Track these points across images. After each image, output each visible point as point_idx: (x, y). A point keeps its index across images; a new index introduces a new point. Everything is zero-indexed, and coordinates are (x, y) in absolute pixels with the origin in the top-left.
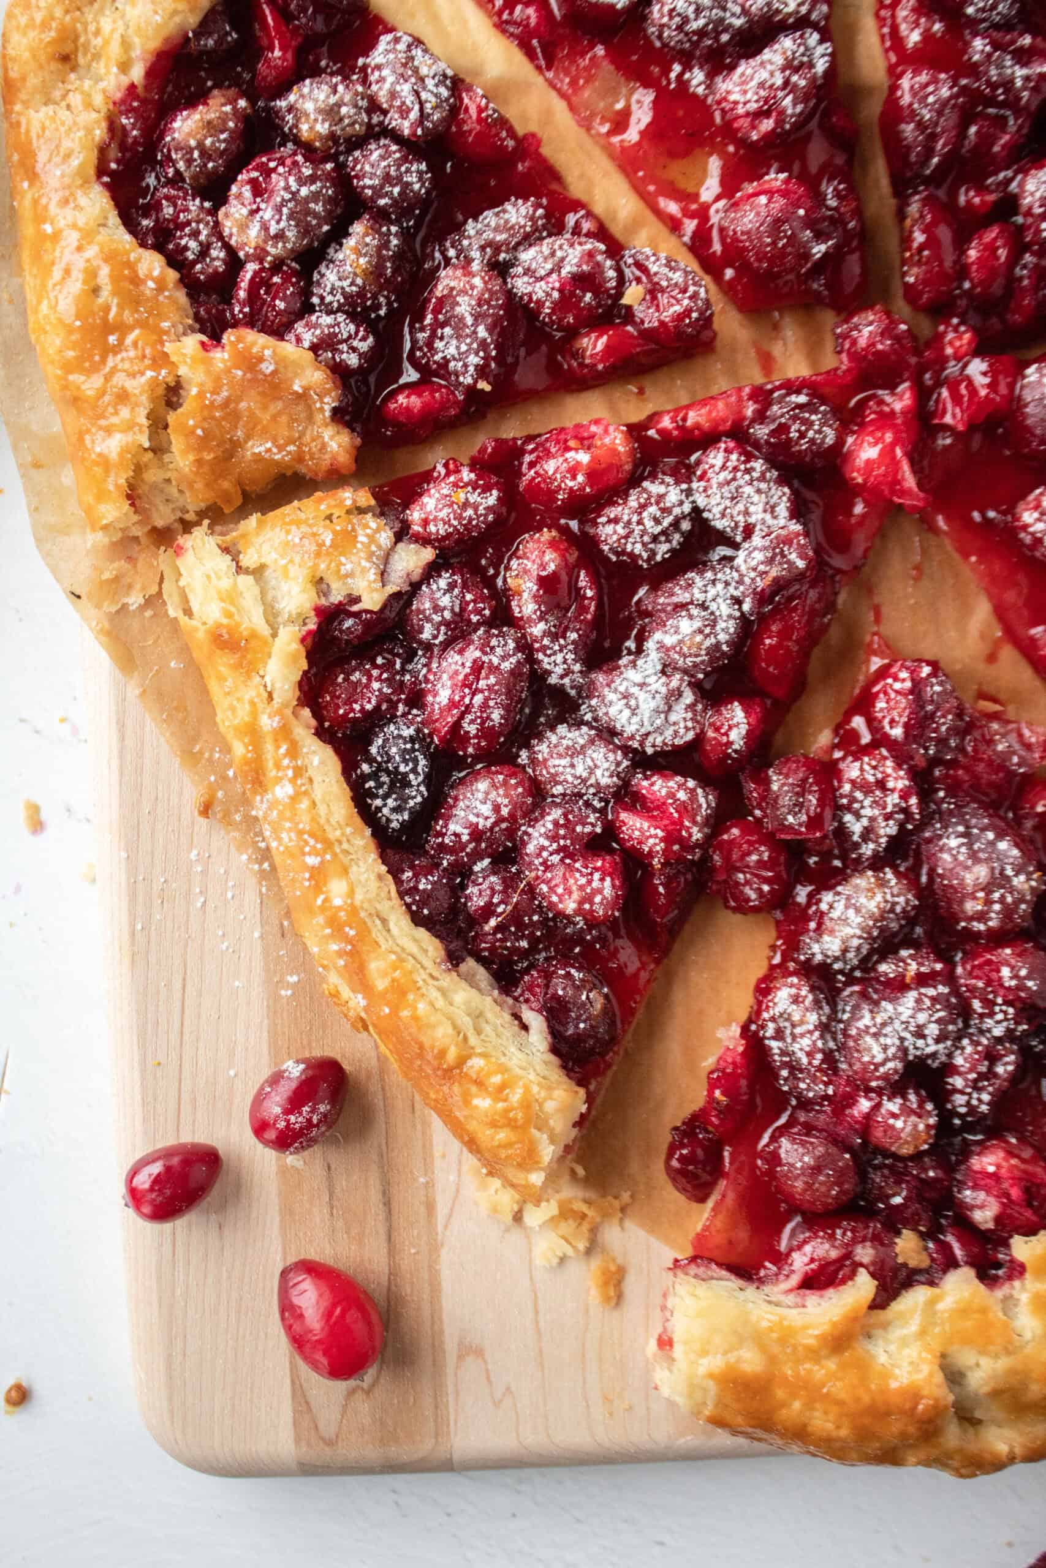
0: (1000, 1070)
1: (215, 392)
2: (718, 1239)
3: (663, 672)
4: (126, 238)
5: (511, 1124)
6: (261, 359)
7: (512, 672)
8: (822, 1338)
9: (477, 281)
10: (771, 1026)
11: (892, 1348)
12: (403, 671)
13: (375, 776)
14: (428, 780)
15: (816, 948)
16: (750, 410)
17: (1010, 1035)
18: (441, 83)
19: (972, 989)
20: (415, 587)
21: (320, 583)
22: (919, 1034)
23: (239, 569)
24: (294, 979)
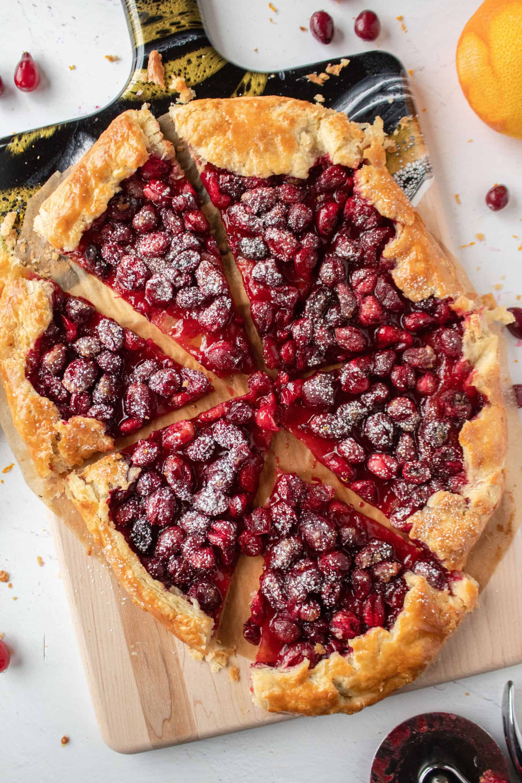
0: (336, 591)
1: (69, 435)
2: (263, 656)
3: (214, 492)
4: (37, 395)
5: (192, 633)
6: (80, 425)
7: (169, 500)
8: (296, 680)
9: (139, 389)
10: (265, 590)
11: (318, 679)
12: (139, 504)
13: (136, 537)
14: (152, 535)
15: (275, 564)
16: (226, 409)
17: (337, 580)
18: (119, 333)
19: (322, 568)
20: (137, 480)
21: (110, 485)
22: (309, 584)
23: (86, 483)
24: (125, 599)
